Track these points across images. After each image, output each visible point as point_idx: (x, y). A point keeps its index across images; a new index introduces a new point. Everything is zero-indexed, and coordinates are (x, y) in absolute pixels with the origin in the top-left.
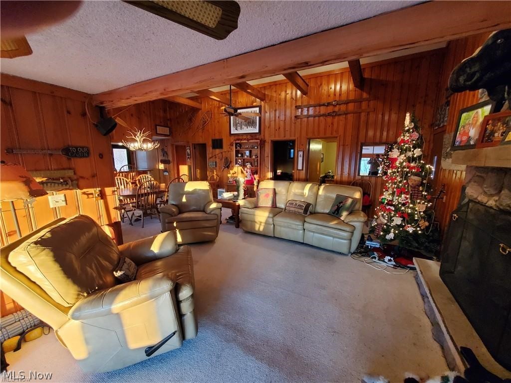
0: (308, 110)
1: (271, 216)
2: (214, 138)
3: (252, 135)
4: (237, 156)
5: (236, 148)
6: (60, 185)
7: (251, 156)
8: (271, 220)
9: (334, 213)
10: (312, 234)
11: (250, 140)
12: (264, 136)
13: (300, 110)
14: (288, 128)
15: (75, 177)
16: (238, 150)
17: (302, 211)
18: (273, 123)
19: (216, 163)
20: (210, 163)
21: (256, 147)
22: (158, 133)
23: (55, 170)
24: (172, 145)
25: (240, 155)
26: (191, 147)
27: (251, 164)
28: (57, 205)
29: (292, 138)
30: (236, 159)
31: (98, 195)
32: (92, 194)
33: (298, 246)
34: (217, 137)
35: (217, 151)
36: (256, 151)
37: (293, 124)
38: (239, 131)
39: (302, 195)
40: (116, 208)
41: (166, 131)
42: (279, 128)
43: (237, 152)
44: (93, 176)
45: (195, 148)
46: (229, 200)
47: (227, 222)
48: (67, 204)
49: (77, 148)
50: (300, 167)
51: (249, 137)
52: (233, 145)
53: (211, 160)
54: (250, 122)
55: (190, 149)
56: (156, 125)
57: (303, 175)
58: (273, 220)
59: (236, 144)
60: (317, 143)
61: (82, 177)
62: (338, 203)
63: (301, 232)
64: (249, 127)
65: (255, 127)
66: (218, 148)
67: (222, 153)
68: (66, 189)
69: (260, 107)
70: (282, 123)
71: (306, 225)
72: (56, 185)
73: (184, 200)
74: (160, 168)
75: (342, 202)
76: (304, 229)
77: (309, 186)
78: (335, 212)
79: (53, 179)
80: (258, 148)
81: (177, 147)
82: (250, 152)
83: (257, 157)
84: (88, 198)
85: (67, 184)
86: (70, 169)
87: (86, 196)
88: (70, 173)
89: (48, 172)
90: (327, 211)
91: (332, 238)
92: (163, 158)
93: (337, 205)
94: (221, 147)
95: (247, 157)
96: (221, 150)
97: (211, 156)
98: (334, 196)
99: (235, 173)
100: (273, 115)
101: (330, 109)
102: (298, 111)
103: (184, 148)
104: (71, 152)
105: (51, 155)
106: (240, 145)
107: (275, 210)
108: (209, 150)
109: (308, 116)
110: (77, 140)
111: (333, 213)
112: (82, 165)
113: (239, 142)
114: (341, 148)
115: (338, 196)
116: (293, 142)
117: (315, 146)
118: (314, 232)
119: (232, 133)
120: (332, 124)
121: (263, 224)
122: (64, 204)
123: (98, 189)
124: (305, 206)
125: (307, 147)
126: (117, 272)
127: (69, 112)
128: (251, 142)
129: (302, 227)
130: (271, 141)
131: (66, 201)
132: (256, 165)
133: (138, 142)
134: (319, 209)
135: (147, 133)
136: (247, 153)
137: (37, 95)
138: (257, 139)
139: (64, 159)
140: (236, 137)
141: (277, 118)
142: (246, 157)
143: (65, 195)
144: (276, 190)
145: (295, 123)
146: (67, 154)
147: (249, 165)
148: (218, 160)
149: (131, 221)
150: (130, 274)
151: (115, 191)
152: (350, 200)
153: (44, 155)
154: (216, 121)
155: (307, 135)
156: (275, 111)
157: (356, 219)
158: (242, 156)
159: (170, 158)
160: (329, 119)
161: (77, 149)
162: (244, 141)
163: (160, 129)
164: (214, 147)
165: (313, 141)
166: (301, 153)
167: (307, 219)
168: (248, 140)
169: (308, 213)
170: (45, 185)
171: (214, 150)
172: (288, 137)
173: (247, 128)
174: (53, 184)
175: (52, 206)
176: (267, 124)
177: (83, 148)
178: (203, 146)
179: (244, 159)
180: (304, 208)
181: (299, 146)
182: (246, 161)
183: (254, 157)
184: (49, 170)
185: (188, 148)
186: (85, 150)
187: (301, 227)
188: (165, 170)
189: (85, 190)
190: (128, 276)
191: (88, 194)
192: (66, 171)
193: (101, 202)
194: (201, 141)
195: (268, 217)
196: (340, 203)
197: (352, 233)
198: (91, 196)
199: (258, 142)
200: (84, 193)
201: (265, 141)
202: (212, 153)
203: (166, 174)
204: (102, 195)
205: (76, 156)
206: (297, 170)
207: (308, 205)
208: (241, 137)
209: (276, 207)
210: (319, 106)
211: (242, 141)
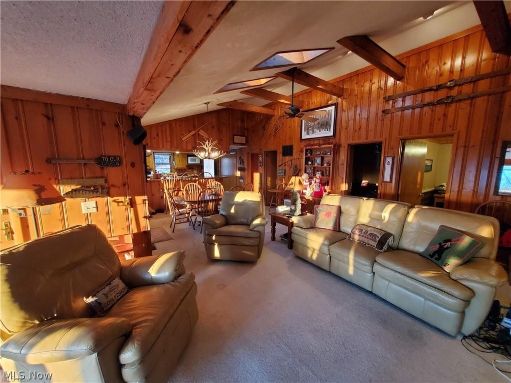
0: (404, 101)
1: (327, 243)
2: (284, 145)
3: (325, 139)
4: (306, 163)
5: (306, 154)
6: (91, 193)
7: (322, 164)
8: (326, 249)
9: (432, 256)
10: (387, 282)
11: (322, 145)
12: (340, 139)
13: (391, 102)
14: (372, 127)
15: (107, 185)
16: (309, 157)
17: (375, 244)
18: (351, 122)
19: (285, 170)
20: (279, 171)
21: (329, 153)
22: (235, 142)
23: (89, 178)
24: (248, 153)
25: (310, 163)
26: (263, 155)
27: (322, 174)
28: (89, 211)
29: (378, 140)
30: (305, 167)
31: (128, 203)
32: (122, 202)
33: (362, 295)
34: (288, 144)
35: (287, 158)
36: (329, 158)
37: (379, 122)
38: (311, 136)
39: (380, 219)
41: (243, 140)
42: (360, 128)
43: (307, 159)
44: (124, 185)
45: (267, 156)
46: (284, 215)
47: (282, 239)
48: (98, 211)
49: (109, 157)
50: (387, 178)
51: (321, 142)
52: (303, 152)
53: (281, 168)
54: (325, 125)
55: (262, 157)
56: (234, 135)
57: (391, 189)
58: (329, 250)
59: (307, 150)
60: (417, 144)
61: (113, 186)
62: (442, 242)
63: (370, 275)
64: (321, 130)
65: (329, 129)
66: (287, 155)
67: (291, 160)
68: (97, 197)
69: (336, 105)
70: (364, 122)
71: (377, 268)
72: (88, 192)
73: (233, 211)
74: (237, 175)
75: (449, 241)
76: (374, 273)
77: (391, 207)
78: (435, 253)
79: (87, 187)
80: (330, 154)
81: (252, 155)
82: (322, 159)
83: (330, 165)
84: (118, 205)
85: (98, 191)
86: (102, 177)
87: (116, 204)
88: (101, 182)
89: (82, 180)
90: (421, 249)
91: (422, 299)
92: (240, 166)
93: (440, 244)
94: (291, 154)
95: (318, 164)
96: (291, 157)
97: (280, 164)
98: (436, 226)
99: (292, 184)
100: (351, 113)
101: (442, 94)
102: (388, 104)
103: (257, 155)
104: (103, 161)
105: (85, 164)
106: (311, 151)
107: (338, 237)
108: (280, 157)
109: (403, 109)
110: (111, 150)
111: (430, 255)
112: (114, 174)
113: (309, 147)
114: (461, 151)
115: (443, 228)
116: (380, 144)
117: (416, 150)
118: (389, 281)
119: (303, 138)
120: (444, 115)
121: (316, 252)
122: (95, 210)
123: (128, 197)
124: (380, 237)
125: (400, 151)
126: (87, 297)
127: (104, 124)
128: (322, 148)
129: (371, 268)
130: (348, 145)
131: (97, 207)
132: (328, 174)
133: (206, 152)
134: (406, 244)
135: (214, 143)
136: (319, 161)
137: (75, 108)
138: (329, 144)
139: (97, 168)
140: (308, 142)
141: (358, 116)
142: (316, 165)
143: (96, 202)
144: (342, 208)
145: (383, 120)
146: (99, 164)
147: (318, 175)
148: (287, 168)
149: (194, 226)
151: (145, 200)
152: (467, 240)
153: (79, 164)
154: (288, 127)
155: (400, 133)
156: (356, 107)
157: (477, 278)
158: (312, 163)
159: (246, 166)
160: (439, 109)
161: (109, 159)
162: (316, 147)
163: (237, 139)
164: (284, 154)
165: (410, 144)
166: (389, 160)
167: (378, 259)
168: (320, 145)
169: (385, 248)
170: (77, 192)
171: (284, 157)
172: (371, 139)
173: (320, 131)
174: (84, 192)
175: (84, 212)
176: (344, 124)
177: (115, 157)
178: (274, 153)
179: (314, 168)
180: (378, 239)
181: (387, 149)
182: (316, 170)
183: (325, 165)
184: (83, 178)
185: (261, 156)
186: (117, 159)
187: (368, 268)
188: (241, 178)
189: (115, 198)
190: (101, 304)
191: (118, 202)
192: (98, 180)
193: (131, 210)
194: (272, 148)
195: (323, 244)
196: (446, 241)
197: (467, 302)
198: (121, 204)
199: (331, 147)
200: (115, 201)
201: (341, 145)
202: (282, 159)
203: (242, 181)
204: (132, 204)
205: (107, 165)
206: (383, 181)
207: (386, 236)
208: (312, 143)
209: (340, 231)
210: (422, 93)
211: (313, 147)
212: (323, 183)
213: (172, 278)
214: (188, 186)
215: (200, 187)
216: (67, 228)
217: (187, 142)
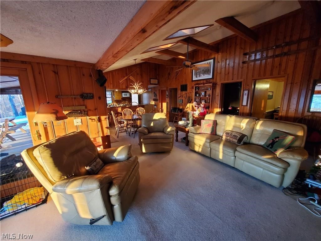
0: (255, 56)
1: (208, 141)
2: (182, 84)
3: (207, 81)
4: (196, 95)
5: (195, 90)
6: (79, 114)
7: (205, 95)
8: (208, 145)
9: (268, 147)
10: (243, 161)
11: (205, 84)
12: (216, 80)
13: (248, 56)
14: (236, 72)
15: (86, 110)
16: (197, 92)
17: (236, 141)
18: (223, 70)
19: (182, 100)
20: (179, 100)
21: (209, 89)
22: (151, 83)
23: (77, 106)
24: (159, 90)
25: (198, 95)
26: (169, 91)
27: (205, 102)
28: (78, 124)
29: (240, 80)
30: (195, 98)
31: (98, 120)
32: (94, 119)
33: (229, 169)
34: (184, 83)
35: (184, 93)
36: (209, 92)
37: (240, 69)
38: (199, 78)
39: (239, 128)
40: (107, 128)
41: (156, 81)
42: (228, 73)
43: (196, 93)
44: (95, 109)
45: (171, 91)
46: (183, 126)
47: (182, 141)
48: (82, 124)
49: (87, 94)
50: (244, 103)
51: (205, 81)
52: (193, 88)
53: (180, 98)
54: (206, 71)
55: (168, 92)
56: (150, 79)
57: (247, 109)
58: (210, 145)
59: (196, 87)
60: (263, 83)
61: (90, 110)
62: (274, 138)
63: (233, 158)
64: (205, 75)
65: (209, 74)
66: (184, 90)
67: (186, 94)
68: (81, 116)
69: (214, 59)
70: (231, 69)
71: (237, 153)
72: (77, 114)
73: (152, 125)
74: (153, 104)
75: (278, 138)
76: (236, 157)
77: (246, 121)
78: (269, 145)
79: (76, 111)
80: (210, 90)
81: (162, 91)
82: (205, 92)
83: (210, 96)
84: (92, 121)
85: (82, 113)
86: (83, 105)
87: (91, 120)
88: (84, 108)
89: (74, 107)
90: (262, 143)
91: (262, 169)
92: (154, 98)
93: (273, 140)
94: (186, 90)
95: (203, 96)
96: (186, 92)
97: (179, 96)
98: (271, 130)
99: (188, 108)
100: (223, 64)
102: (246, 58)
103: (165, 91)
104: (84, 96)
105: (75, 98)
106: (199, 88)
107: (214, 137)
108: (179, 92)
109: (255, 60)
110: (87, 90)
111: (267, 146)
112: (90, 103)
113: (197, 86)
114: (289, 86)
115: (275, 131)
116: (241, 83)
117: (263, 86)
118: (244, 160)
119: (193, 80)
120: (280, 64)
121: (201, 147)
122: (81, 124)
123: (98, 117)
124: (239, 137)
125: (253, 87)
126: (87, 167)
127: (84, 75)
128: (206, 86)
129: (233, 154)
130: (221, 84)
131: (82, 122)
132: (209, 102)
133: (135, 89)
134: (254, 140)
135: (140, 84)
136: (203, 93)
137: (69, 67)
138: (210, 83)
139: (81, 100)
140: (196, 82)
141: (227, 65)
142: (202, 96)
143: (81, 119)
144: (217, 121)
145: (242, 68)
146: (82, 98)
147: (203, 102)
148: (183, 98)
150: (95, 169)
151: (107, 118)
153: (72, 98)
154: (184, 73)
155: (253, 76)
156: (226, 60)
157: (291, 157)
158: (199, 95)
159: (158, 98)
161: (87, 95)
162: (201, 85)
163: (153, 81)
164: (182, 90)
165: (259, 82)
166: (246, 92)
167: (238, 149)
169: (242, 143)
170: (72, 114)
171: (182, 92)
172: (235, 80)
173: (204, 75)
174: (75, 114)
175: (75, 125)
176: (219, 71)
177: (90, 94)
178: (176, 90)
179: (200, 98)
180: (238, 138)
181: (244, 87)
182: (202, 99)
183: (207, 96)
184: (74, 106)
186: (91, 95)
187: (232, 154)
188: (155, 105)
189: (91, 117)
190: (93, 170)
191: (92, 119)
192: (82, 106)
193: (99, 123)
194: (175, 87)
195: (206, 142)
196: (276, 138)
197: (285, 170)
198: (93, 120)
199: (210, 85)
200: (90, 119)
201: (217, 84)
202: (181, 94)
203: (155, 107)
204: (100, 120)
205: (86, 99)
206: (242, 105)
207: (243, 136)
208: (199, 82)
209: (216, 135)
211: (200, 85)
212: (206, 107)
213: (126, 159)
214: (125, 110)
215: (131, 111)
216: (67, 134)
217: (122, 84)
